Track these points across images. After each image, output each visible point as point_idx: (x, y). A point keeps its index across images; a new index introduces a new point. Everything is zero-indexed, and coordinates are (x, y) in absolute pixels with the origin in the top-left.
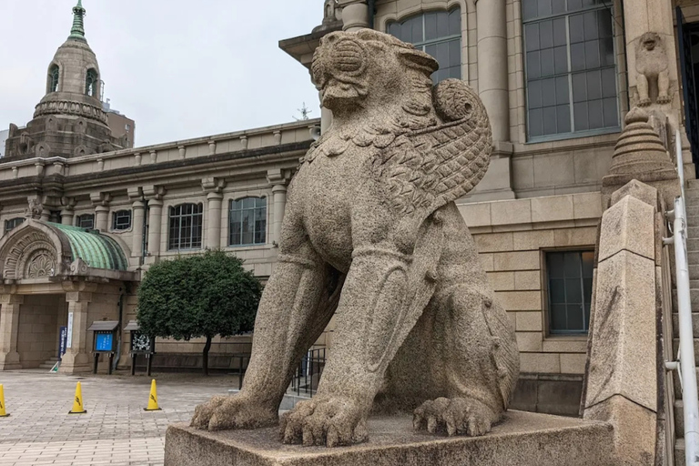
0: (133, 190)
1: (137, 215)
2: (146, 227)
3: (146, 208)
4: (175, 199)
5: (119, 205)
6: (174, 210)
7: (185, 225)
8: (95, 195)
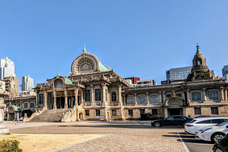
0: (20, 102)
1: (21, 104)
2: (22, 105)
3: (22, 103)
4: (25, 103)
5: (19, 103)
6: (25, 104)
7: (26, 106)
8: (16, 102)
